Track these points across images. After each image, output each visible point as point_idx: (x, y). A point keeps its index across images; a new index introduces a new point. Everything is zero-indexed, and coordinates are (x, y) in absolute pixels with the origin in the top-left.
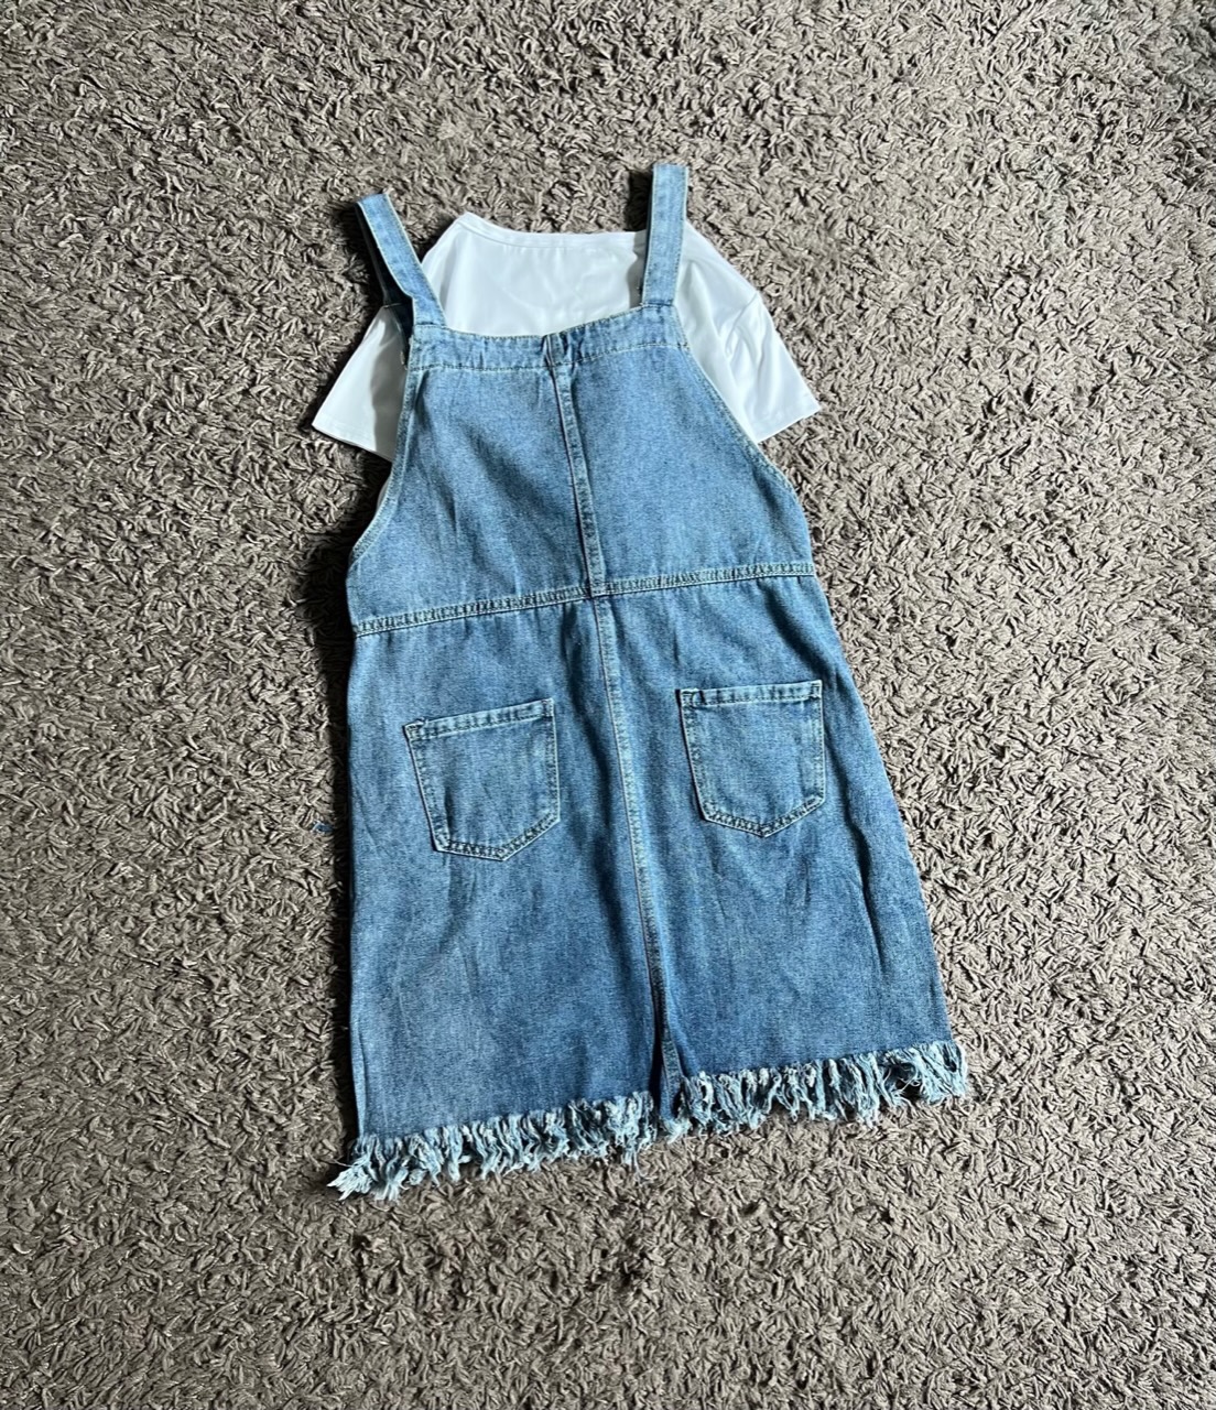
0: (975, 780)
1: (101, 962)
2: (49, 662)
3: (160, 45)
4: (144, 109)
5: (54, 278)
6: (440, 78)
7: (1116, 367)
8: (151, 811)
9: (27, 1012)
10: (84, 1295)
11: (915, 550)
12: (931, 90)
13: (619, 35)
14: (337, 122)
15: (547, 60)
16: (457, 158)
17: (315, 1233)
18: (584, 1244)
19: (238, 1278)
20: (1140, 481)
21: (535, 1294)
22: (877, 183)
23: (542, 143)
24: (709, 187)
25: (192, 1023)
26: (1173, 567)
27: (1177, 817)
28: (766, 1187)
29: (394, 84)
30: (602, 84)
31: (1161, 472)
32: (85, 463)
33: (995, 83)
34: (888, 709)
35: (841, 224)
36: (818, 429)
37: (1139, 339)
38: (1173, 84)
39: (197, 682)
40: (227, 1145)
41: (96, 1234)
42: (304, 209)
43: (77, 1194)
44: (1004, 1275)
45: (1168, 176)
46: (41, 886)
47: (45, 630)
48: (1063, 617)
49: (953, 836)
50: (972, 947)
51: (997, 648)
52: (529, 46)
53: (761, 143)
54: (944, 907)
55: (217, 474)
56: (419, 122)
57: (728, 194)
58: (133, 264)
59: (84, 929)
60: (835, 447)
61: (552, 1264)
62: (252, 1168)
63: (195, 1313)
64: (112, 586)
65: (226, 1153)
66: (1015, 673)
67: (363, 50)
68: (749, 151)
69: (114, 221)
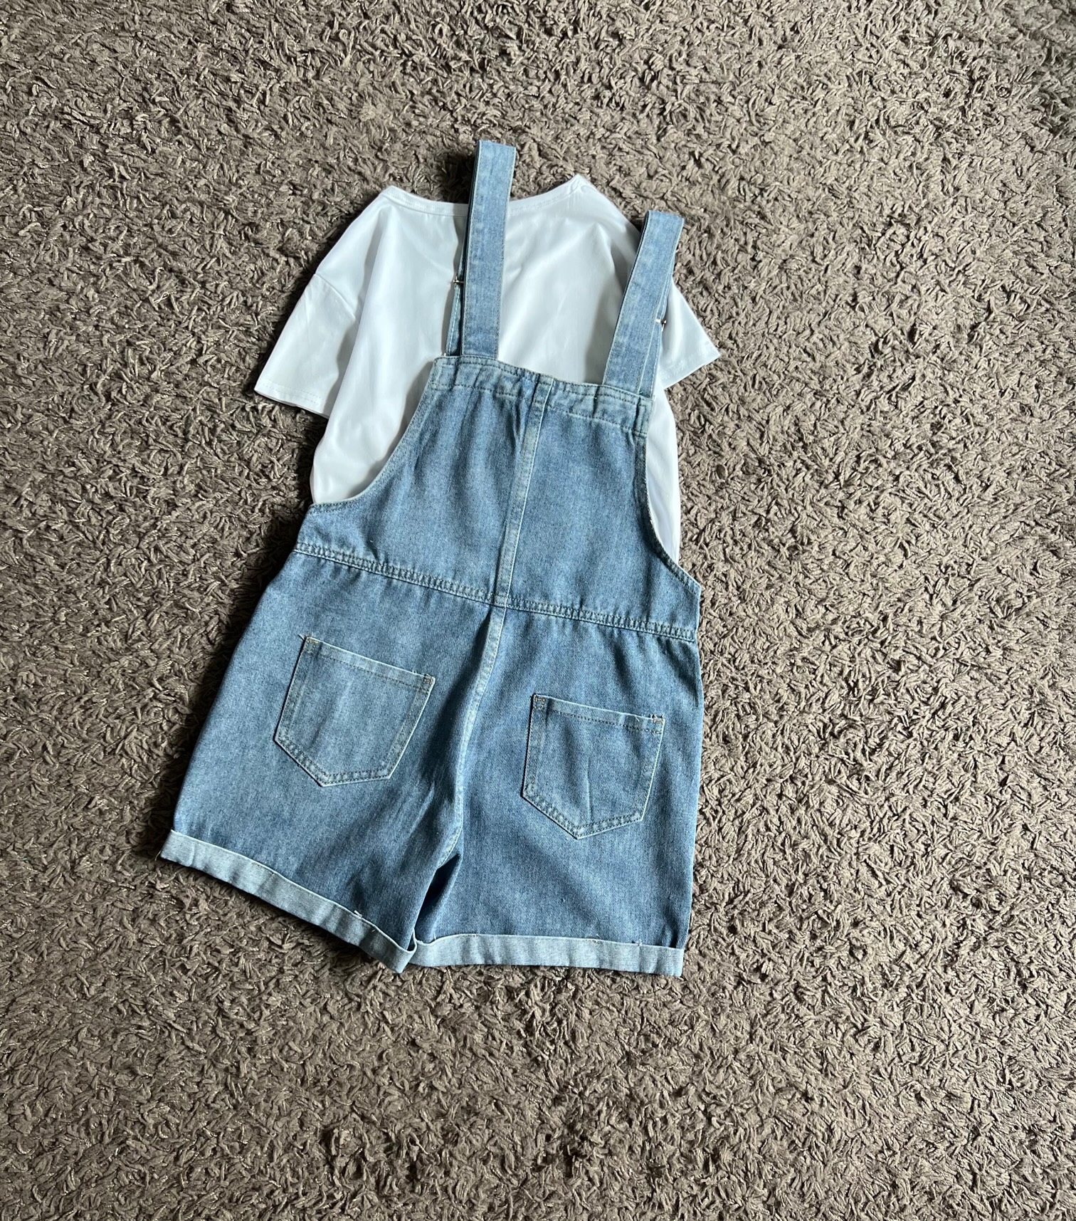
0: (874, 692)
1: (83, 887)
2: (26, 616)
3: (103, 45)
4: (91, 105)
5: (17, 264)
6: (360, 65)
7: (992, 305)
8: (123, 748)
9: (18, 935)
10: (79, 1189)
11: (810, 483)
12: (812, 55)
13: (523, 18)
14: (267, 110)
15: (458, 44)
16: (378, 137)
17: (286, 1127)
18: (529, 1129)
19: (217, 1171)
20: (1017, 411)
21: (487, 1176)
22: (766, 144)
23: (456, 120)
24: (610, 154)
25: (167, 940)
26: (1051, 488)
27: (1061, 720)
28: (694, 1072)
29: (318, 72)
30: (509, 63)
31: (1036, 400)
32: (51, 433)
33: (872, 45)
34: (792, 630)
35: (734, 183)
36: (719, 374)
37: (1013, 278)
38: (1037, 39)
39: (160, 629)
40: (203, 1050)
41: (88, 1134)
42: (240, 191)
43: (70, 1098)
44: (915, 1146)
45: (1035, 125)
46: (26, 820)
47: (21, 587)
48: (950, 539)
49: (855, 745)
50: (877, 846)
51: (890, 570)
52: (441, 31)
53: (656, 111)
54: (849, 811)
55: (171, 438)
56: (342, 106)
57: (629, 160)
58: (86, 249)
59: (67, 858)
60: (734, 390)
61: (502, 1149)
62: (226, 1070)
63: (179, 1203)
64: (79, 544)
65: (202, 1057)
66: (908, 593)
67: (289, 42)
68: (646, 120)
69: (69, 209)
